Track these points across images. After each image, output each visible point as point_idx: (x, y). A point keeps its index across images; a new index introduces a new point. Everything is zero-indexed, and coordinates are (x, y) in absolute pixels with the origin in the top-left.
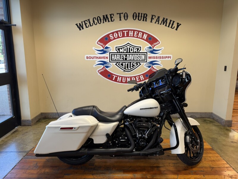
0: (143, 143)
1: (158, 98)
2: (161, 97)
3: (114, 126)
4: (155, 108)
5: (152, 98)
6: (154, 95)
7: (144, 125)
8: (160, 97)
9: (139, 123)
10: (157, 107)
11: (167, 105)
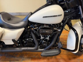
0: (45, 44)
1: (64, 3)
2: (67, 2)
3: (19, 33)
4: (59, 16)
5: (57, 4)
6: (59, 1)
7: (47, 32)
8: (65, 2)
9: (42, 31)
10: (61, 15)
11: (70, 11)
